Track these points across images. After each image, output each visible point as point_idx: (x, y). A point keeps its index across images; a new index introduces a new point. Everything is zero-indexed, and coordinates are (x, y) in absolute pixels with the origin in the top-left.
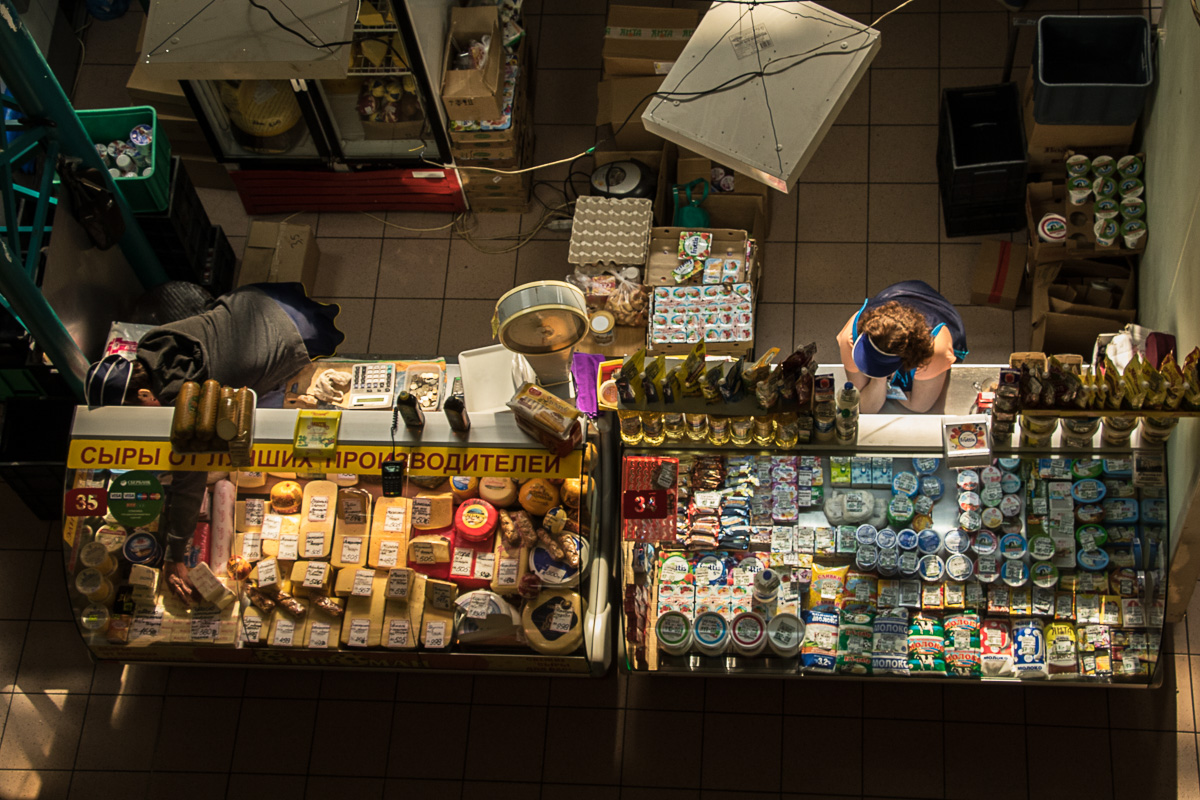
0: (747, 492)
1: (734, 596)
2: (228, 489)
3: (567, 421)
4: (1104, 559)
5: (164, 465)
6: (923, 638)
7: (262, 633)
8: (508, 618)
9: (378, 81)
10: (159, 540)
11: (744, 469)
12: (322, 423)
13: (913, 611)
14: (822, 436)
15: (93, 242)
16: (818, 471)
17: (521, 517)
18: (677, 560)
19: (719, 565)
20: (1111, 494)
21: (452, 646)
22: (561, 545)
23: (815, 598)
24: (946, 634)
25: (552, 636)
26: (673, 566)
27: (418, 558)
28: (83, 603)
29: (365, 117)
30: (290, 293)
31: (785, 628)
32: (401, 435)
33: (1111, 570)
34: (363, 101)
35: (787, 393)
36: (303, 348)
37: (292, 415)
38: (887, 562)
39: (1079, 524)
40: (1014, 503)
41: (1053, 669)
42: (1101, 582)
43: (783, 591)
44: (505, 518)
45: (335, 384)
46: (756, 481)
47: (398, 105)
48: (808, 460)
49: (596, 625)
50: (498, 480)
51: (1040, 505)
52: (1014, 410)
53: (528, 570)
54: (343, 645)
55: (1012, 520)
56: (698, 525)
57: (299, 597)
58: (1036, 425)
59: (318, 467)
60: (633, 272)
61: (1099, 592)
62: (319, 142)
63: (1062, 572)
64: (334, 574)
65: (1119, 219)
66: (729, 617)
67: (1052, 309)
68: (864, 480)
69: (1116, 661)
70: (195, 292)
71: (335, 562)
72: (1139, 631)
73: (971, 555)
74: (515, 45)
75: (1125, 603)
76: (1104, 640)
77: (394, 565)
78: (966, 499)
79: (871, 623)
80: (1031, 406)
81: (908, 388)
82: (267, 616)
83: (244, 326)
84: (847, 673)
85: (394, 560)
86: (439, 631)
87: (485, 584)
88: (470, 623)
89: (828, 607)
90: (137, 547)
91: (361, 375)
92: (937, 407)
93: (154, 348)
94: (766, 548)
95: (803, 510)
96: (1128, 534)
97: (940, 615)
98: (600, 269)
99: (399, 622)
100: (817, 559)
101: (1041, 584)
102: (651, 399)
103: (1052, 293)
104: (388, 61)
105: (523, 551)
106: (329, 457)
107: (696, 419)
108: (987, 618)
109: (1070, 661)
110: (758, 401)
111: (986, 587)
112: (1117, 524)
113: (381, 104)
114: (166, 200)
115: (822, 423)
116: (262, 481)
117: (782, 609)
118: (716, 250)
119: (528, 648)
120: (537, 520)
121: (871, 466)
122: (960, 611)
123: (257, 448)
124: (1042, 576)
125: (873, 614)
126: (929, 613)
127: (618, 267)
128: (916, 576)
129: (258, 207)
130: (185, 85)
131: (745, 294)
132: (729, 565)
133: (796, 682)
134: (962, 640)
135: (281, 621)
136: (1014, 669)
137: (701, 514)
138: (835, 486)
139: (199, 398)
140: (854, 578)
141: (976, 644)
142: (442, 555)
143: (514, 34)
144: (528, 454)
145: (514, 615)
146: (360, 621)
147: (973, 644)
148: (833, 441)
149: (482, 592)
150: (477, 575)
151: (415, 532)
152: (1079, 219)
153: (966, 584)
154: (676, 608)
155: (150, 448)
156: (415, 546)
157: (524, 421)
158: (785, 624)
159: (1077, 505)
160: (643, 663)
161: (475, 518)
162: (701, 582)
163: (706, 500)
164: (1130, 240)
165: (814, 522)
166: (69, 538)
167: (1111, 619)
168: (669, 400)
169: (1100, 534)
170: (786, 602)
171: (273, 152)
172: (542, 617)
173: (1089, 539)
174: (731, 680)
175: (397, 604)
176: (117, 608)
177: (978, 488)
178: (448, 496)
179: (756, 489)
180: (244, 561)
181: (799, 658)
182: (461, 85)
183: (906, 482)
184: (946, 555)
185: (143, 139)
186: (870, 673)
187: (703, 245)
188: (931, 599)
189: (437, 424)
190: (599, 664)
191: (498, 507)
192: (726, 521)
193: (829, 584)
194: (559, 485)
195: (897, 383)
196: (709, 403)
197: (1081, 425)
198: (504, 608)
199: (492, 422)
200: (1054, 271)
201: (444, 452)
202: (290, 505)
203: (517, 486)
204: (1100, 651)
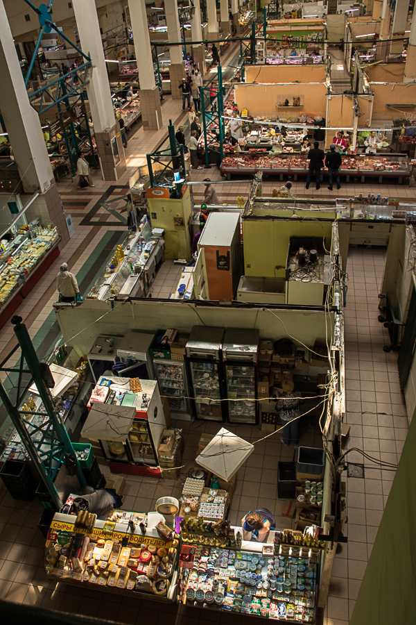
0: (215, 558)
1: (207, 587)
2: (88, 539)
3: (169, 533)
4: (303, 587)
5: (72, 530)
6: (255, 604)
7: (88, 578)
8: (149, 584)
9: (144, 445)
10: (69, 549)
11: (215, 552)
12: (111, 525)
13: (253, 596)
14: (232, 545)
15: (70, 474)
16: (234, 555)
17: (157, 557)
18: (195, 574)
19: (205, 577)
20: (306, 569)
21: (134, 589)
22: (165, 566)
23: (229, 589)
24: (261, 604)
25: (159, 590)
26: (193, 575)
27: (130, 564)
28: (47, 563)
29: (140, 453)
30: (112, 492)
31: (219, 596)
32: (129, 531)
33: (305, 590)
34: (140, 449)
35: (222, 533)
36: (112, 506)
37: (104, 522)
38: (248, 581)
39: (298, 577)
40: (282, 569)
41: (288, 617)
42: (302, 593)
43: (220, 586)
44: (153, 557)
45: (118, 516)
46: (217, 556)
47: (148, 451)
48: (232, 552)
49: (172, 589)
50: (153, 547)
51: (289, 570)
52: (279, 544)
53: (156, 572)
54: (107, 585)
55: (281, 574)
56: (201, 565)
57: (99, 570)
58: (284, 548)
59: (108, 536)
60: (197, 498)
61: (301, 596)
62: (128, 458)
63: (292, 590)
64: (108, 566)
65: (316, 498)
66: (205, 591)
67: (300, 519)
68: (245, 559)
69: (304, 617)
70: (92, 489)
71: (109, 562)
72: (310, 608)
73: (269, 582)
74: (178, 440)
75: (307, 600)
76: (301, 610)
77: (123, 565)
78: (270, 567)
79: (242, 598)
80: (283, 543)
81: (257, 535)
82: (90, 574)
83: (100, 498)
84: (234, 611)
85: (123, 564)
86: (131, 585)
87: (145, 574)
88: (139, 584)
89: (232, 592)
90: (63, 551)
91: (125, 515)
92: (265, 541)
93: (77, 502)
94: (218, 574)
95: (229, 565)
96: (310, 581)
97: (260, 598)
98: (189, 496)
99: (122, 581)
100: (230, 578)
101: (286, 592)
102: (189, 530)
103: (300, 515)
104: (146, 440)
105: (156, 566)
106: (111, 534)
107: (201, 537)
108: (272, 600)
109: (292, 615)
110: (215, 534)
111: (273, 591)
112: (308, 578)
113: (144, 451)
114: (90, 466)
115: (232, 541)
116: (96, 539)
117: (219, 591)
118: (218, 495)
119: (153, 593)
120: (161, 558)
121: (247, 555)
122: (265, 598)
123: (94, 529)
124: (287, 590)
125: (243, 596)
126: (258, 597)
127: (194, 496)
128: (255, 586)
129: (114, 471)
130: (100, 440)
131: (223, 507)
132: (208, 577)
133: (221, 612)
134: (265, 606)
135: (93, 576)
136: (278, 616)
137: (202, 562)
138: (238, 559)
139: (83, 515)
140: (240, 585)
141: (269, 607)
142: (136, 564)
143: (178, 437)
144: (159, 540)
145: (151, 583)
146: (112, 579)
147: (267, 607)
148: (235, 547)
149: (143, 576)
150: (144, 571)
151: (130, 557)
152: (307, 497)
153: (268, 590)
154: (192, 587)
155: (69, 526)
156: (129, 561)
157: (159, 531)
158: (219, 595)
159: (298, 571)
160: (182, 602)
161: (146, 556)
162: (200, 581)
163: (204, 559)
164: (319, 503)
165: (231, 568)
166: (47, 545)
167: (304, 604)
168: (193, 531)
169: (303, 580)
170: (221, 590)
171: (118, 459)
172: (157, 585)
173: (300, 581)
174: (205, 609)
175: (122, 576)
176: (55, 566)
177: (273, 564)
178: (140, 549)
179: (217, 558)
180: (87, 558)
181: (222, 605)
182: (163, 447)
183: (255, 560)
184: (263, 582)
185: (87, 451)
186: (240, 612)
187: (215, 493)
188: (258, 593)
189: (138, 530)
190: (171, 600)
191: (152, 554)
192: (208, 565)
193: (233, 586)
194: (167, 550)
195: (255, 534)
196: (203, 533)
197: (296, 549)
198: (148, 581)
199: (152, 531)
200: (301, 509)
201: (138, 537)
202: (101, 546)
203: (157, 549)
204: (300, 613)
